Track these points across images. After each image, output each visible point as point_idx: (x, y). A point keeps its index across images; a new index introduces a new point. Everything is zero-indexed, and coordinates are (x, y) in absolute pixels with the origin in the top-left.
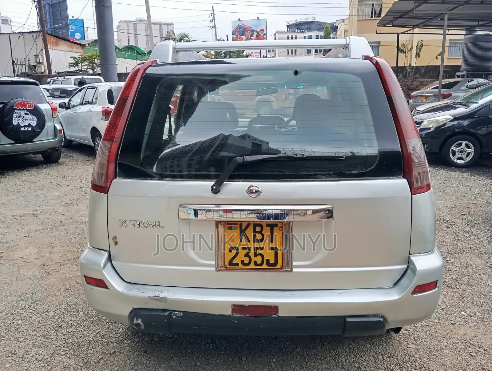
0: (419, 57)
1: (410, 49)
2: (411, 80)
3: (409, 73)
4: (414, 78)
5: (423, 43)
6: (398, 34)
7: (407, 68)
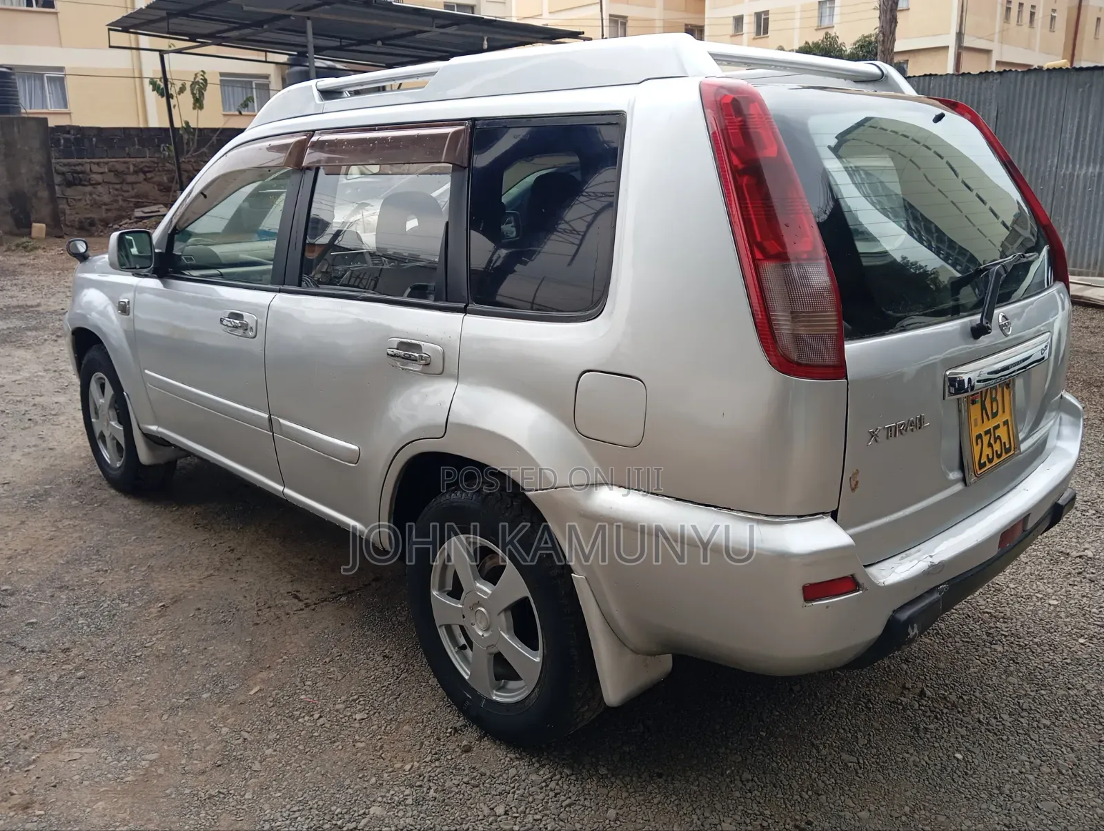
0: (201, 107)
1: (181, 88)
2: (193, 160)
3: (188, 143)
4: (198, 156)
5: (206, 76)
6: (162, 53)
7: (181, 132)
